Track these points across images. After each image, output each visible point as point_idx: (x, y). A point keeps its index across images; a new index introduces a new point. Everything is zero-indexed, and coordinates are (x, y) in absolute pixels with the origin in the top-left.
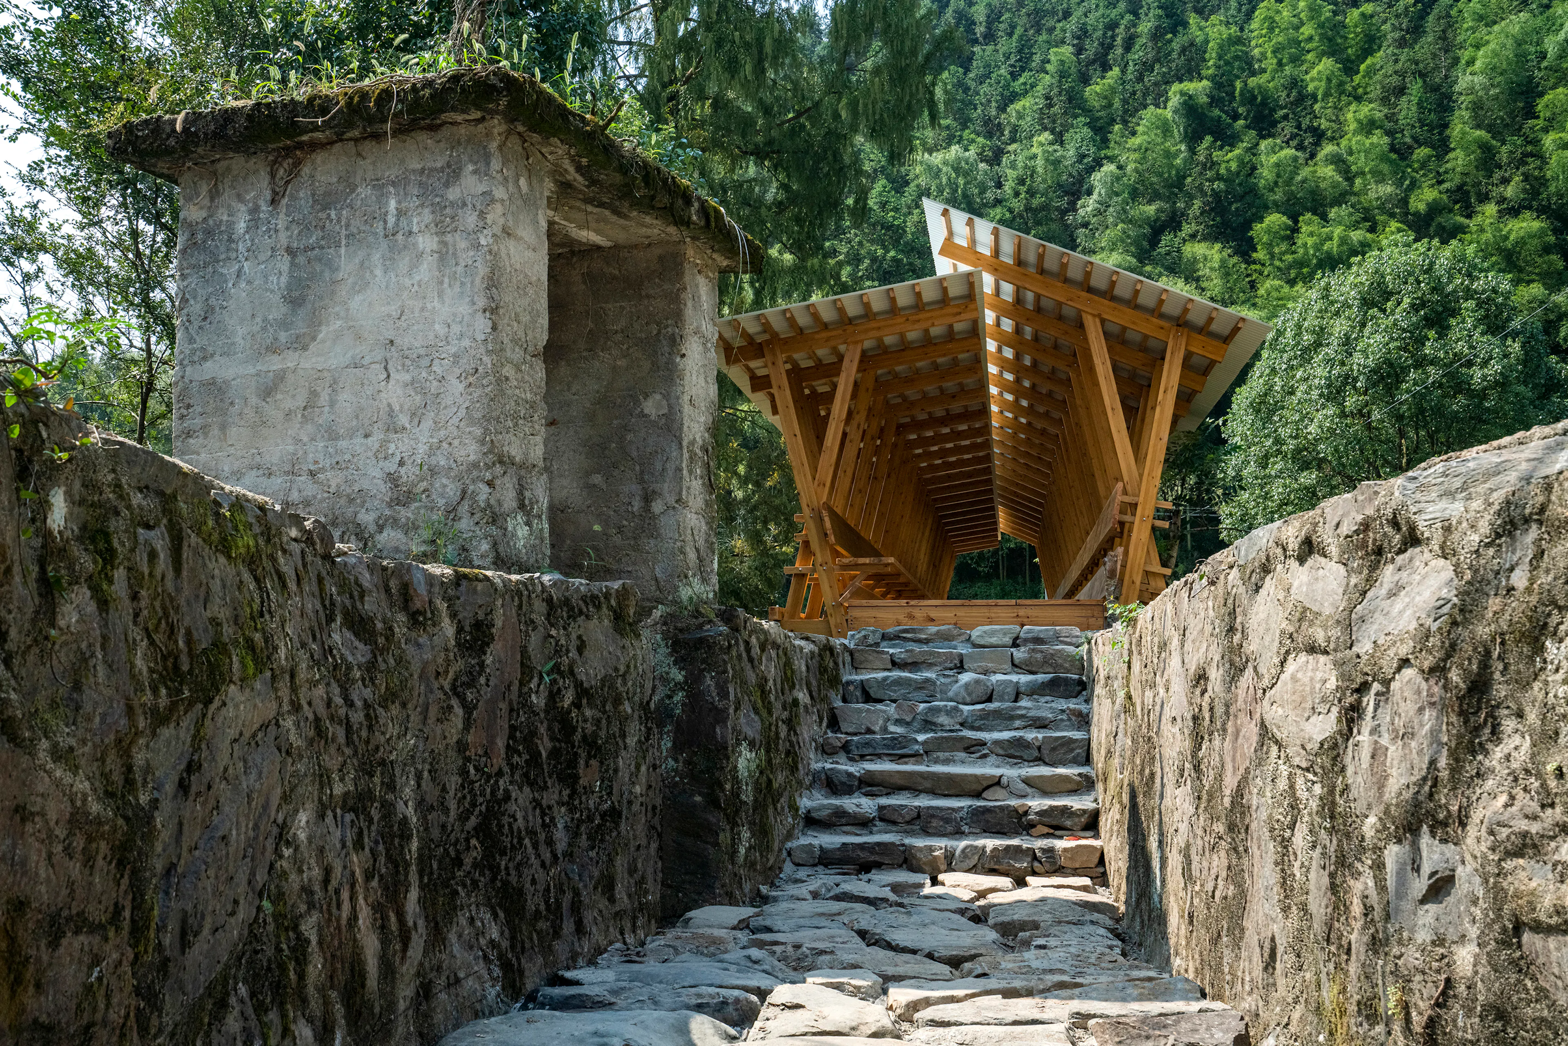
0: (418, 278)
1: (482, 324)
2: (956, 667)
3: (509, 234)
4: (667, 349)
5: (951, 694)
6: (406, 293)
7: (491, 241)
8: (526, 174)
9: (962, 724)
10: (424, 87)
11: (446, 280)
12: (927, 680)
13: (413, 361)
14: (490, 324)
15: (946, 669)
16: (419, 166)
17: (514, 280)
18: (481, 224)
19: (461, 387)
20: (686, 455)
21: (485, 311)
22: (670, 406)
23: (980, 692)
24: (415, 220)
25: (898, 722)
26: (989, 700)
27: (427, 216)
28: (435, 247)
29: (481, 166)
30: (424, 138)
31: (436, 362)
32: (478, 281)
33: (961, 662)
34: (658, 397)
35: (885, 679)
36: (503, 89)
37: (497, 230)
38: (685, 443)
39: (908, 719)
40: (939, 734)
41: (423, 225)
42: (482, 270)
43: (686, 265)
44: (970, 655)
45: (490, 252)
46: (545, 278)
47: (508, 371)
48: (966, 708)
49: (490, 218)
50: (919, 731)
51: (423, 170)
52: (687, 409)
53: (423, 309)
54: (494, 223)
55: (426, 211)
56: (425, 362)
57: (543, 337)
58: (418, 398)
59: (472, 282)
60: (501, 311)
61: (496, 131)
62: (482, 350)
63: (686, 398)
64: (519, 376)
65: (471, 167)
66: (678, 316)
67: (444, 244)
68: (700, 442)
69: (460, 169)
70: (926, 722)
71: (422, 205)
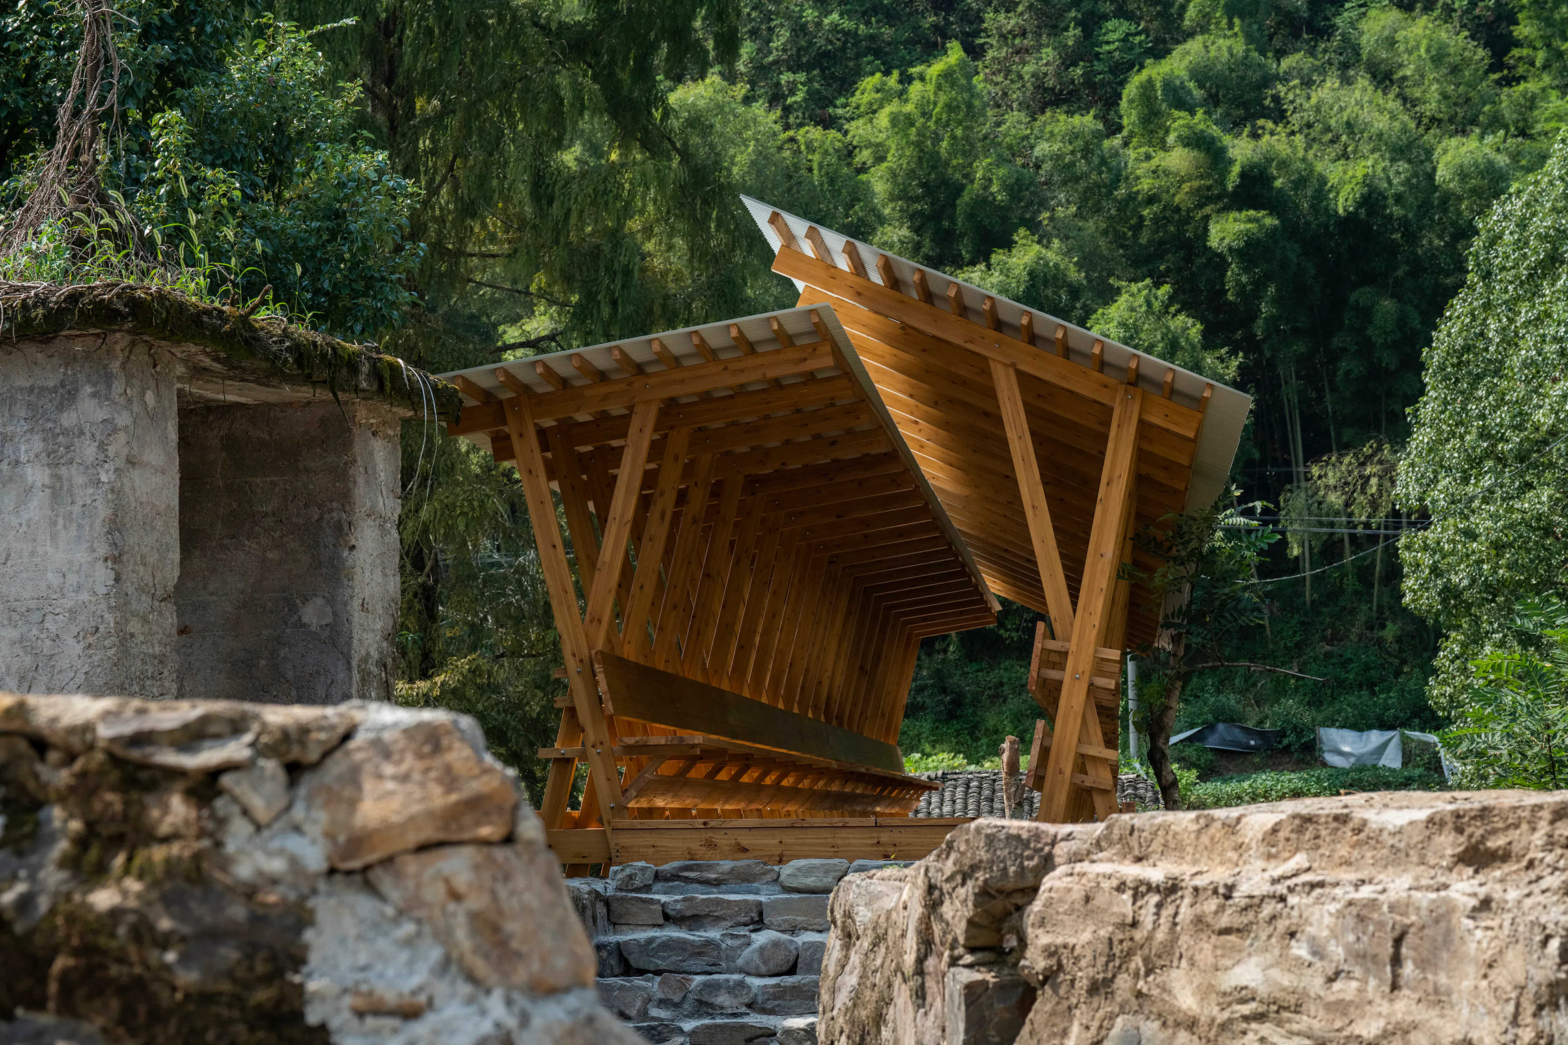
0: (26, 516)
1: (103, 575)
2: (753, 922)
3: (133, 464)
4: (331, 539)
5: (740, 962)
6: (13, 533)
7: (113, 477)
8: (152, 383)
9: (749, 1006)
10: (35, 306)
11: (61, 521)
12: (709, 943)
13: (22, 615)
14: (112, 575)
15: (738, 924)
16: (27, 384)
17: (140, 516)
18: (101, 457)
19: (78, 648)
20: (356, 677)
21: (106, 560)
22: (335, 614)
23: (780, 959)
24: (23, 448)
25: (663, 1003)
26: (792, 971)
27: (37, 444)
28: (47, 481)
29: (102, 388)
30: (31, 349)
31: (49, 617)
32: (98, 524)
33: (761, 914)
34: (319, 601)
35: (650, 941)
36: (128, 314)
37: (120, 463)
38: (354, 663)
39: (676, 999)
40: (719, 1021)
41: (32, 454)
42: (103, 511)
43: (356, 431)
44: (774, 905)
45: (112, 490)
46: (176, 502)
47: (134, 626)
48: (756, 982)
49: (111, 450)
50: (691, 1016)
51: (31, 389)
52: (357, 617)
53: (33, 554)
54: (117, 455)
55: (37, 437)
56: (36, 617)
57: (172, 574)
58: (28, 659)
59: (91, 525)
60: (125, 558)
61: (118, 347)
62: (103, 606)
63: (356, 603)
64: (146, 628)
65: (89, 389)
66: (345, 498)
67: (57, 477)
68: (375, 655)
69: (77, 390)
70: (701, 1002)
71: (31, 431)
